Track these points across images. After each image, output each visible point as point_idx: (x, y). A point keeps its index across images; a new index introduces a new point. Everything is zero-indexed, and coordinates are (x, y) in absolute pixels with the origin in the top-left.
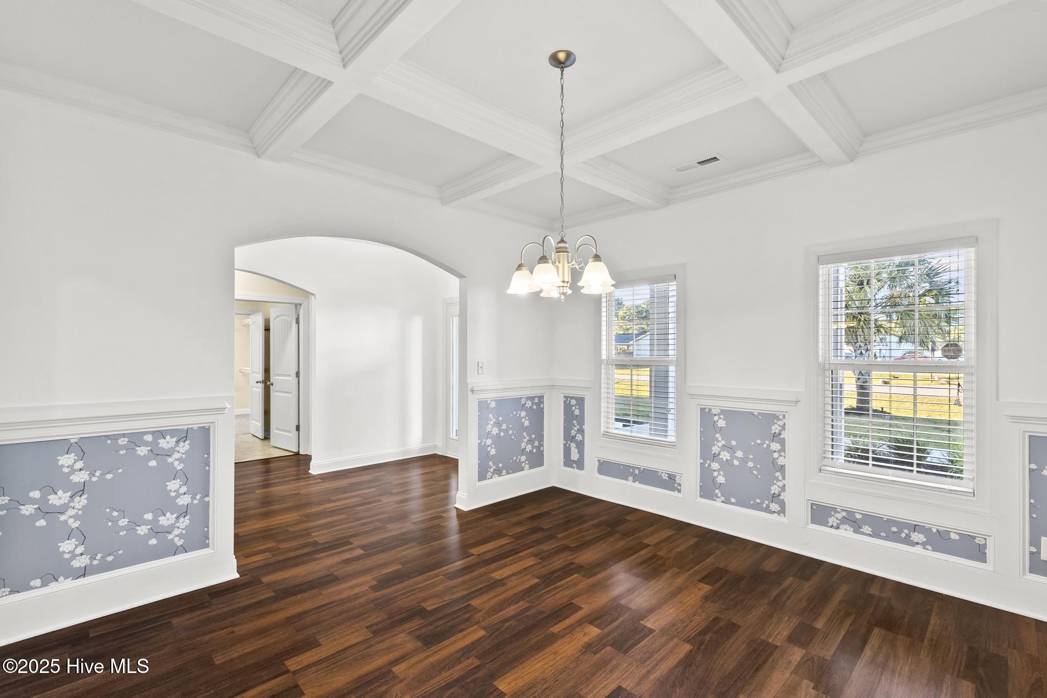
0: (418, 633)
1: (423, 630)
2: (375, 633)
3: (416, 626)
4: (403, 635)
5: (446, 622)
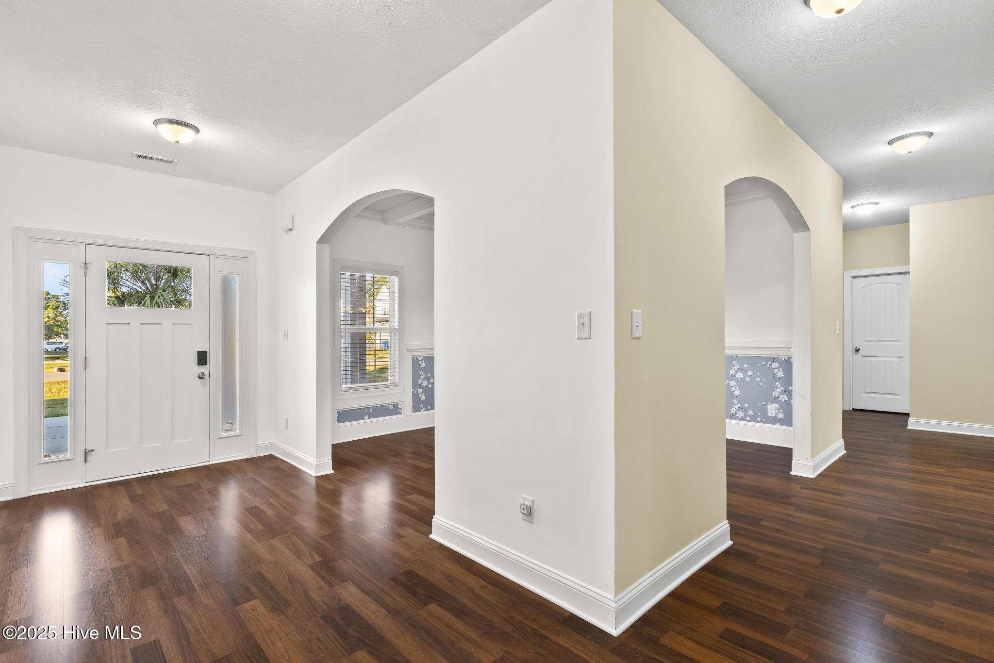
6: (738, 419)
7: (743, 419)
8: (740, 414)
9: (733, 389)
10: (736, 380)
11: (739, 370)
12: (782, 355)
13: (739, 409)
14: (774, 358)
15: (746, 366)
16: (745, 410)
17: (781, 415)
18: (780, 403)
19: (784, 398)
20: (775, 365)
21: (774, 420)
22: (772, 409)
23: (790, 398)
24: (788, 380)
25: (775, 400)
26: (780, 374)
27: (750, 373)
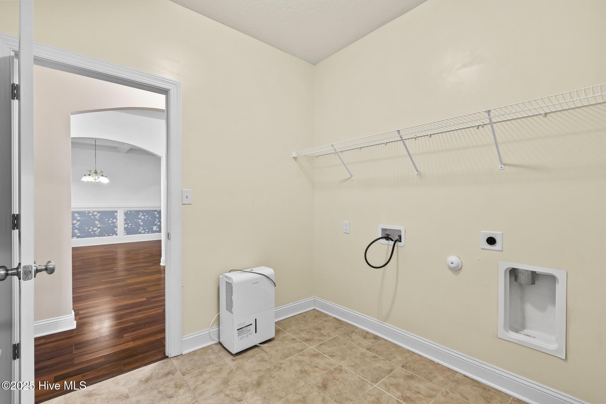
6: (142, 233)
7: (144, 233)
8: (143, 232)
9: (140, 223)
10: (141, 219)
11: (142, 216)
12: (158, 210)
13: (142, 230)
14: (156, 210)
15: (145, 214)
16: (144, 230)
17: (158, 230)
18: (158, 226)
19: (159, 224)
20: (156, 213)
21: (155, 232)
22: (155, 228)
23: (161, 224)
24: (160, 218)
25: (156, 225)
26: (158, 216)
27: (147, 216)
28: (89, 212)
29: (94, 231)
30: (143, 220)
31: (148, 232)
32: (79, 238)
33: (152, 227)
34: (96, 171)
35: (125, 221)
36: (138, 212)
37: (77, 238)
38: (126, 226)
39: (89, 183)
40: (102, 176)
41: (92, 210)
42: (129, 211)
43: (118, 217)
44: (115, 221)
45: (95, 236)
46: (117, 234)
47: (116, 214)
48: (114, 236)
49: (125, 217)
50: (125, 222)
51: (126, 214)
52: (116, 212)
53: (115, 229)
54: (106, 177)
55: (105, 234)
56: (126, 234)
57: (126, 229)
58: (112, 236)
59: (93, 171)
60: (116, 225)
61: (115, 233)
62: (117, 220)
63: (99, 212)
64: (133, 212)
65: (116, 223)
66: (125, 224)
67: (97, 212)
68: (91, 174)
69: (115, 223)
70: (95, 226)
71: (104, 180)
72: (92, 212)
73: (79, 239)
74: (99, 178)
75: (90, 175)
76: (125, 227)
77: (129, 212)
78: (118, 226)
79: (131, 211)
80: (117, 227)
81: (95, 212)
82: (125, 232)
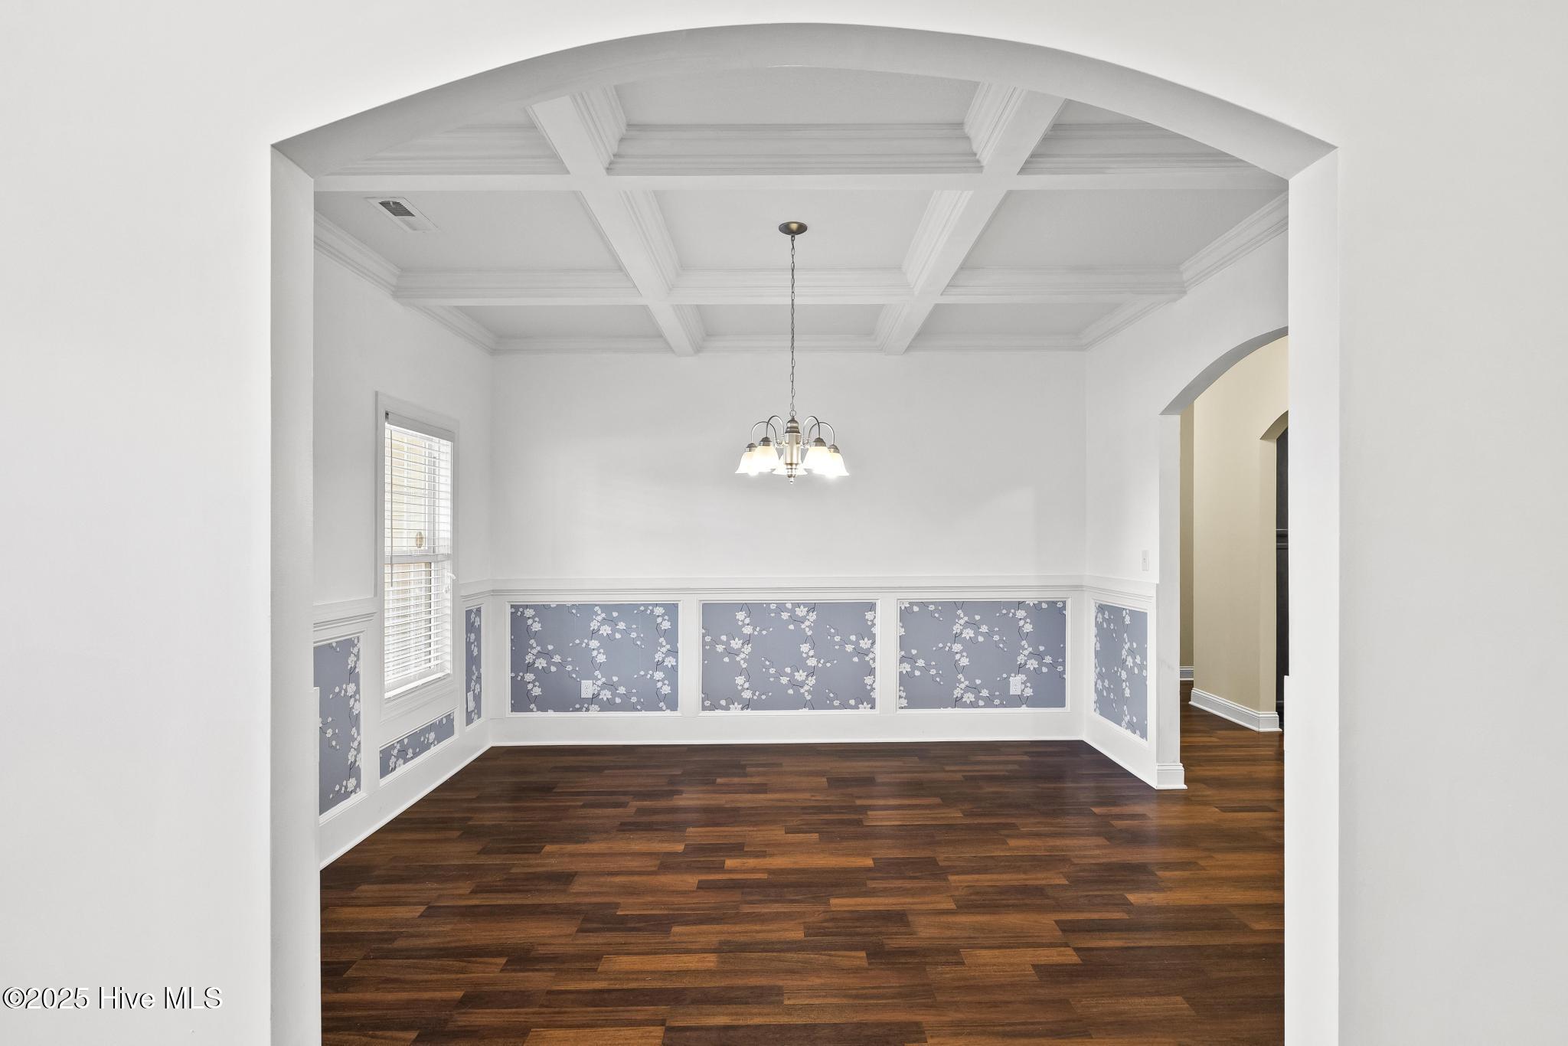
0: (903, 930)
1: (895, 930)
2: (955, 951)
3: (899, 938)
4: (923, 935)
5: (860, 927)
7: (973, 705)
15: (977, 617)
28: (781, 607)
29: (796, 685)
30: (970, 646)
31: (989, 703)
32: (749, 710)
33: (1006, 683)
34: (793, 420)
35: (902, 649)
36: (951, 608)
37: (742, 709)
38: (906, 667)
39: (767, 481)
40: (820, 442)
41: (789, 598)
42: (917, 604)
43: (876, 630)
44: (865, 644)
45: (798, 703)
46: (874, 699)
47: (869, 616)
48: (864, 711)
49: (902, 631)
50: (903, 653)
51: (905, 615)
52: (872, 607)
53: (868, 680)
54: (836, 449)
55: (832, 701)
56: (904, 702)
57: (904, 680)
58: (856, 707)
59: (781, 423)
60: (871, 662)
61: (866, 698)
62: (873, 643)
63: (812, 607)
64: (932, 608)
65: (871, 655)
66: (902, 660)
67: (805, 605)
68: (771, 436)
69: (867, 652)
70: (799, 664)
71: (825, 464)
72: (789, 606)
73: (748, 712)
74: (804, 453)
75: (766, 441)
76: (901, 673)
77: (916, 609)
78: (877, 665)
79: (924, 605)
80: (872, 672)
81: (799, 605)
82: (904, 694)
